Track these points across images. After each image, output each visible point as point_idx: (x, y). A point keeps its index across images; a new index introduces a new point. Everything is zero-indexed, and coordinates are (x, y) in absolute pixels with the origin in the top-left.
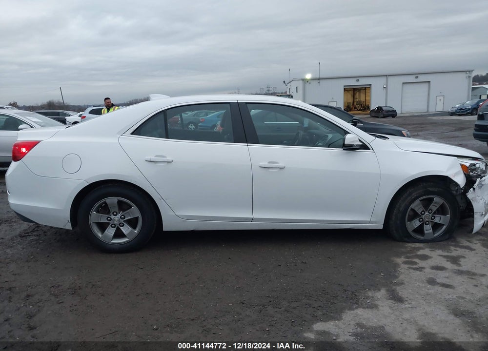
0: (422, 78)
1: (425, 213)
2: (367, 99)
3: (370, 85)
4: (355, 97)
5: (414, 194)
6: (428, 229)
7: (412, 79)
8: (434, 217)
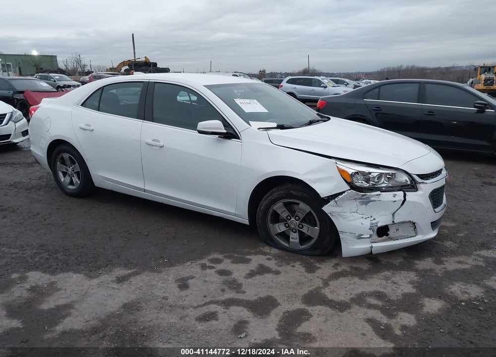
1: (291, 219)
5: (275, 194)
6: (294, 237)
8: (302, 225)
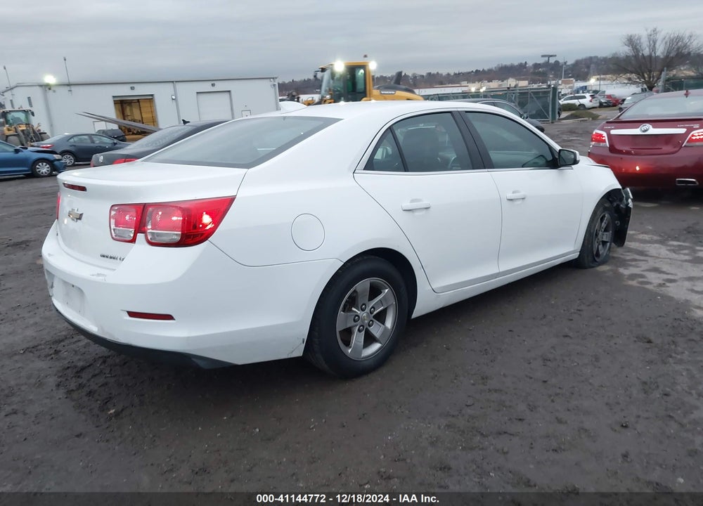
0: (220, 86)
2: (143, 116)
3: (152, 95)
4: (126, 114)
7: (207, 87)
